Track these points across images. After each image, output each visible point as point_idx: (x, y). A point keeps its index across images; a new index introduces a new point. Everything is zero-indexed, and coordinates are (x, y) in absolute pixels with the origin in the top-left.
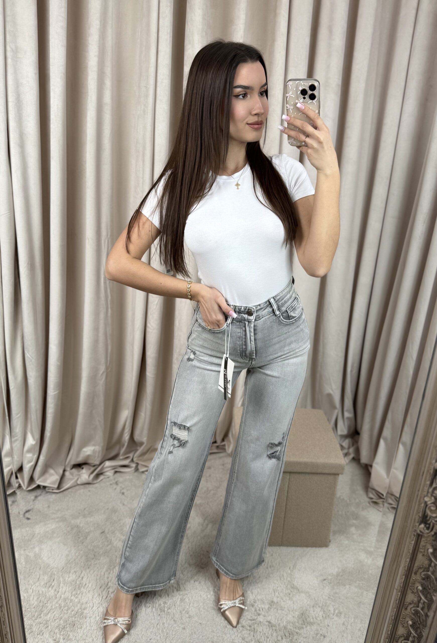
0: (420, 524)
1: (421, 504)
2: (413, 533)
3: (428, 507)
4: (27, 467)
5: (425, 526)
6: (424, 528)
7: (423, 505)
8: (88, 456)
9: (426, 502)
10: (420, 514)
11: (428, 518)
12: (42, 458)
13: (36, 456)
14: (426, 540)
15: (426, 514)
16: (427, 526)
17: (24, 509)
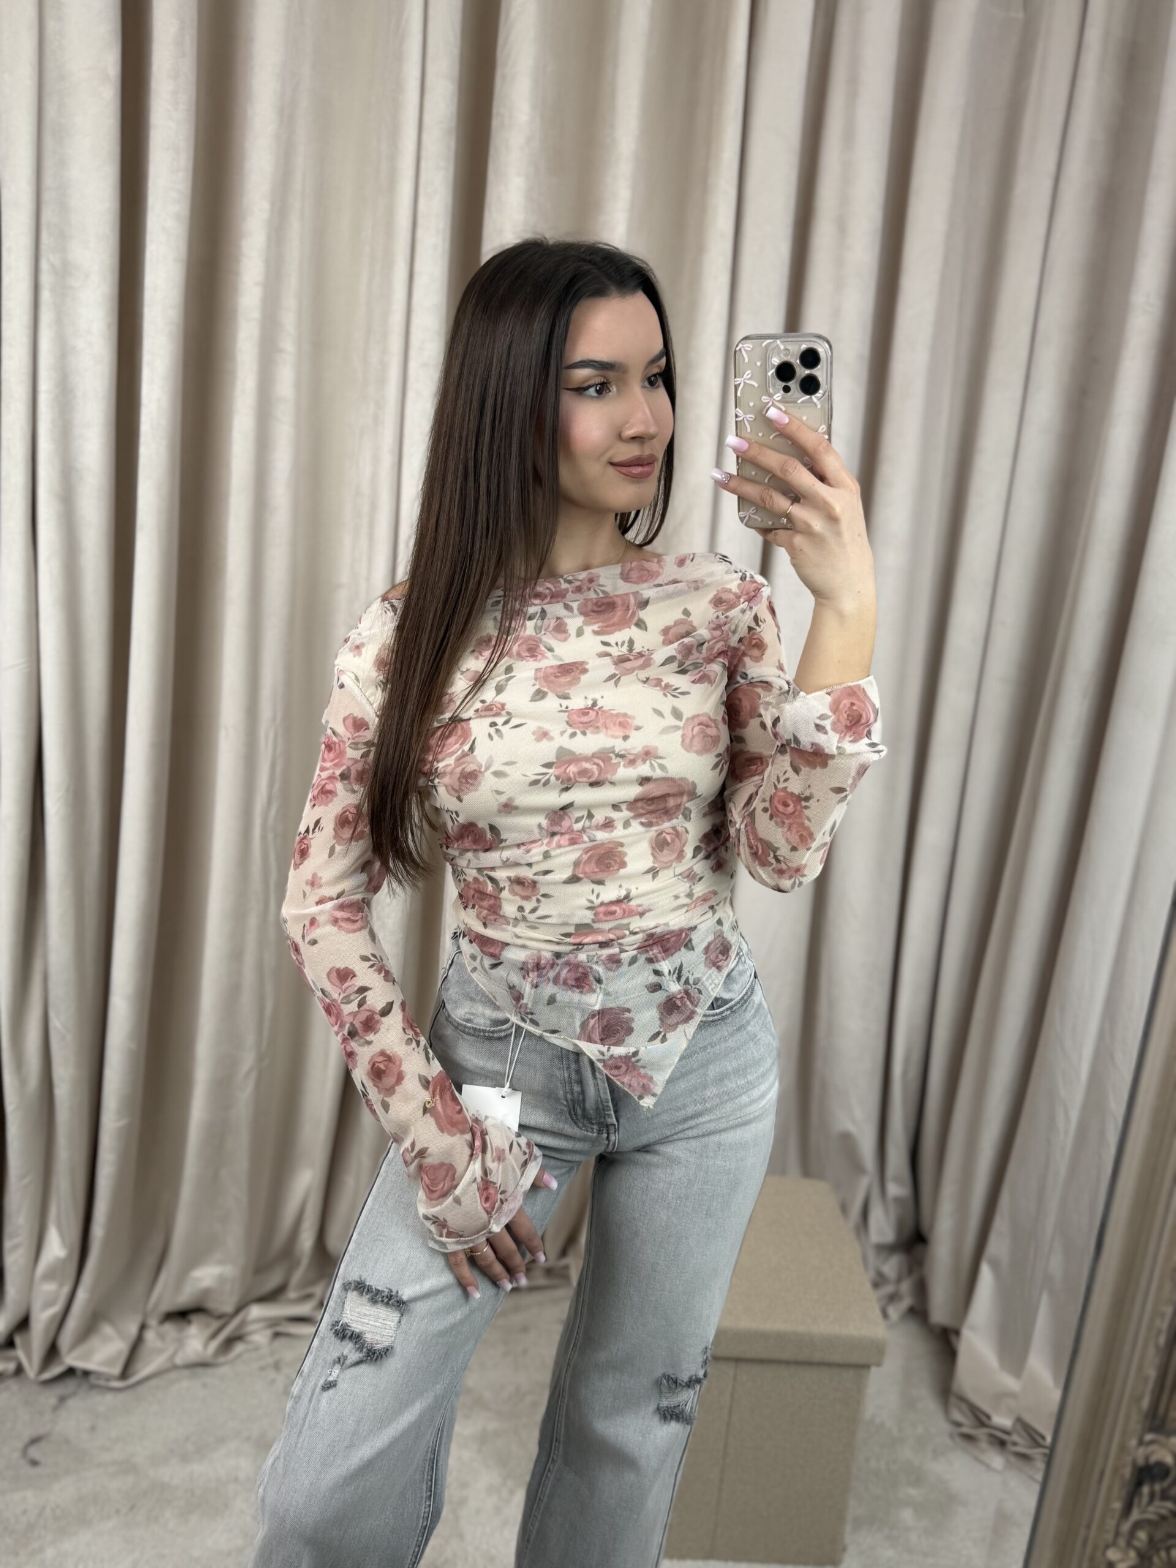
4: (42, 1319)
8: (206, 1292)
12: (82, 1295)
13: (66, 1290)
17: (28, 1434)
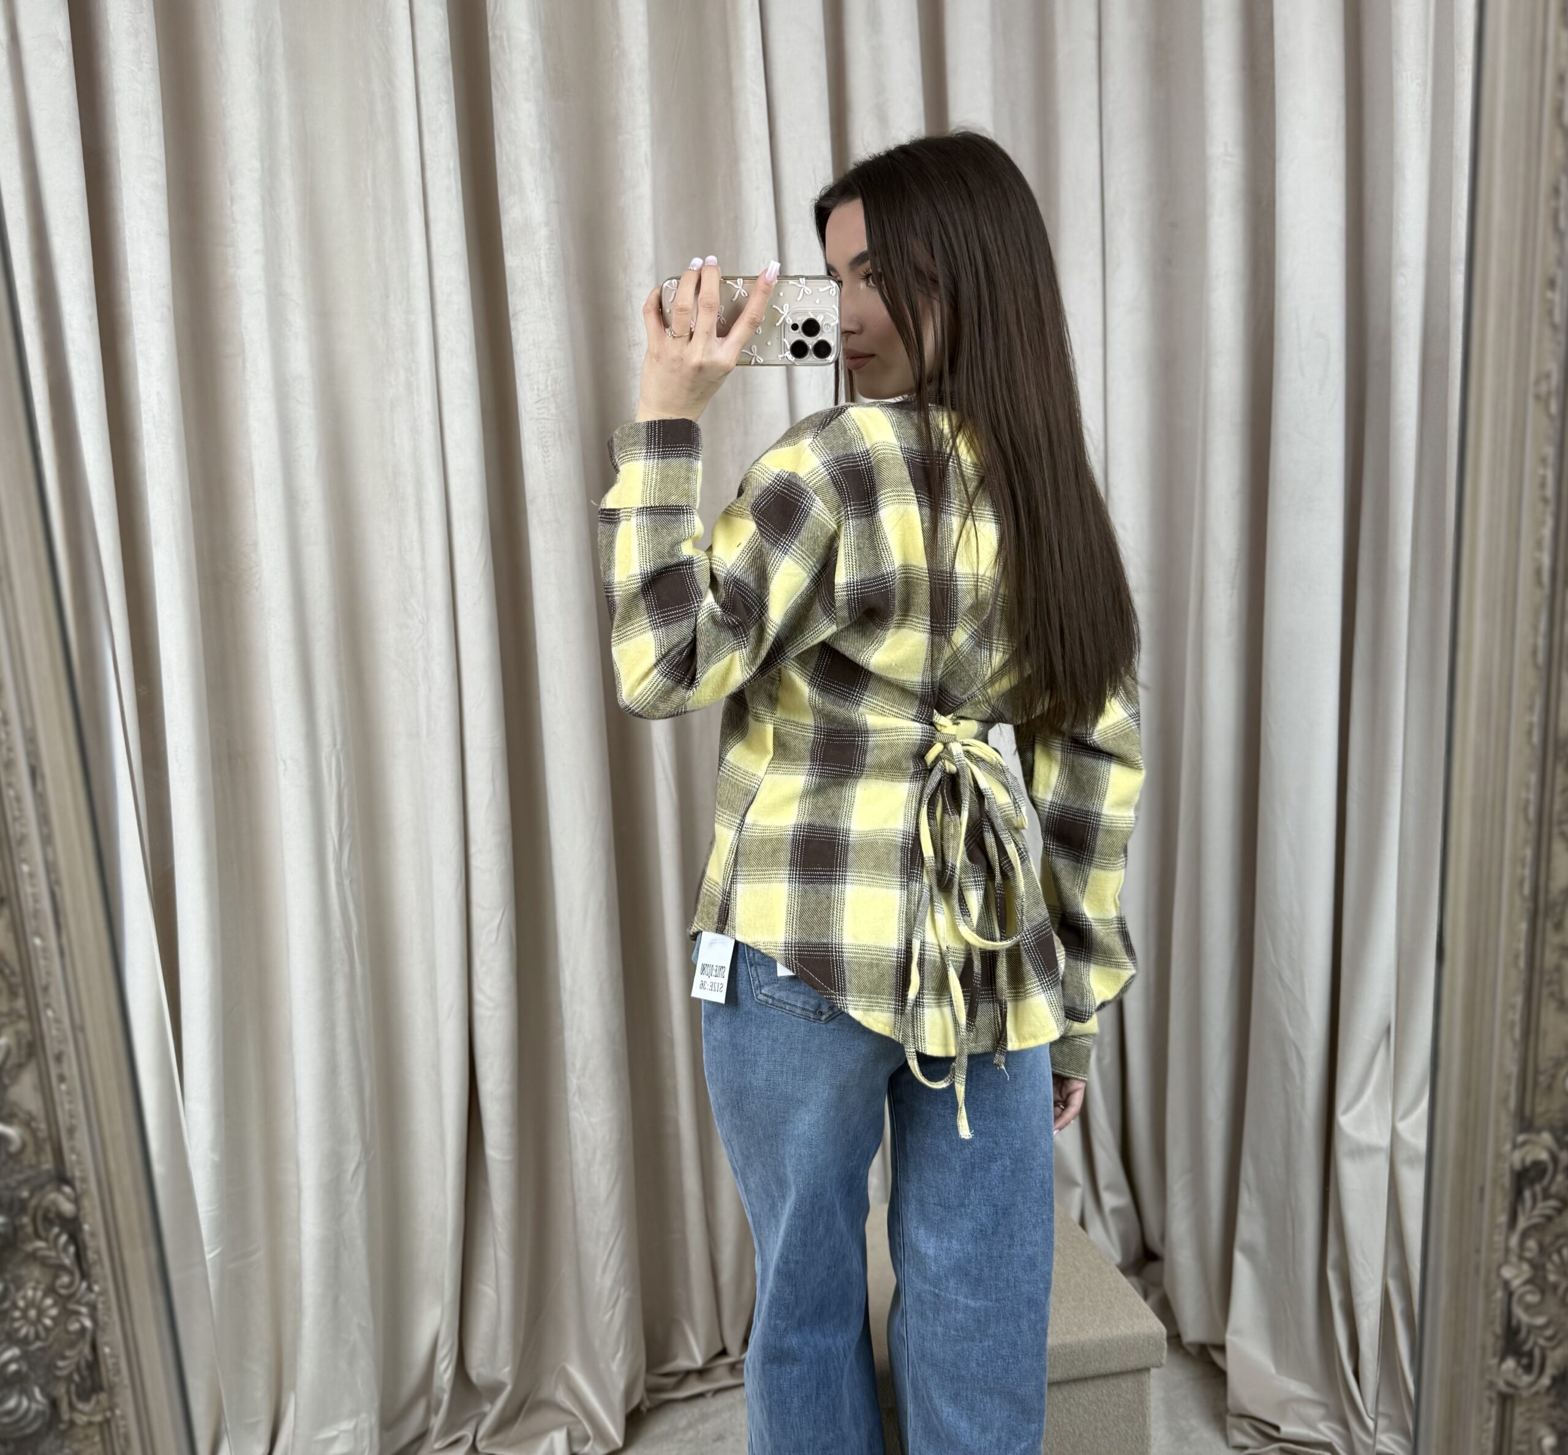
0: (1502, 1359)
1: (1494, 1292)
2: (1487, 1393)
3: (1515, 1298)
5: (1519, 1363)
6: (1515, 1371)
7: (1499, 1294)
9: (1506, 1284)
10: (1498, 1328)
11: (1523, 1333)
14: (1529, 1410)
15: (1514, 1323)
16: (1525, 1361)
